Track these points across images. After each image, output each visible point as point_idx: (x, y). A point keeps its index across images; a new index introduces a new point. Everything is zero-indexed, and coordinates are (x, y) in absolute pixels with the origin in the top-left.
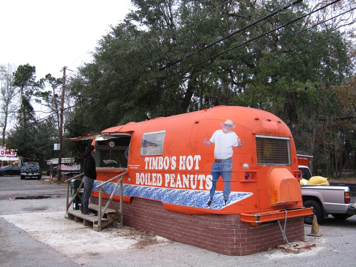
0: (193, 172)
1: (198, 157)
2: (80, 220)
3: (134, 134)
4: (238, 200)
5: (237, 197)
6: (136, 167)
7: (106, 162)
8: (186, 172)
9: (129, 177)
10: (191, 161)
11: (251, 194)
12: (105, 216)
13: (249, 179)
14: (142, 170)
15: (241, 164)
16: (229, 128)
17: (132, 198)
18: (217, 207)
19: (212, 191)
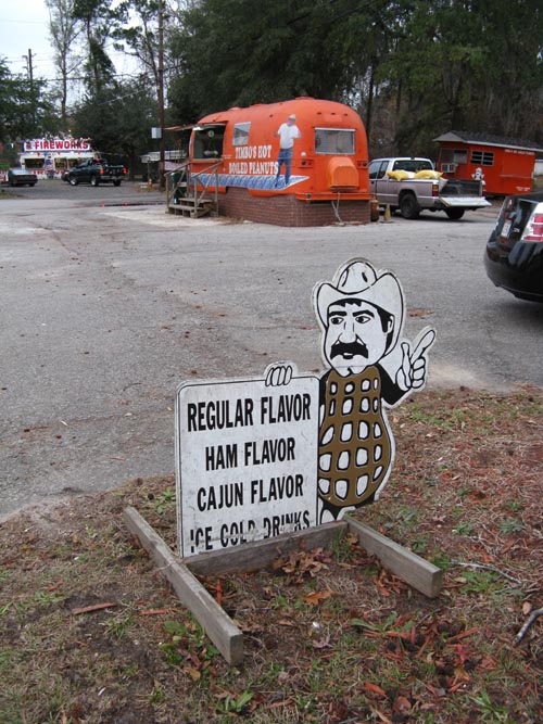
0: (267, 160)
1: (270, 147)
2: (180, 212)
3: (228, 124)
4: (297, 182)
5: (296, 179)
6: (229, 157)
7: (207, 153)
8: (262, 160)
9: (223, 166)
10: (265, 150)
11: (307, 178)
12: (201, 205)
13: (306, 165)
14: (233, 160)
15: (300, 153)
16: (291, 122)
17: (227, 188)
18: (281, 189)
19: (278, 175)
